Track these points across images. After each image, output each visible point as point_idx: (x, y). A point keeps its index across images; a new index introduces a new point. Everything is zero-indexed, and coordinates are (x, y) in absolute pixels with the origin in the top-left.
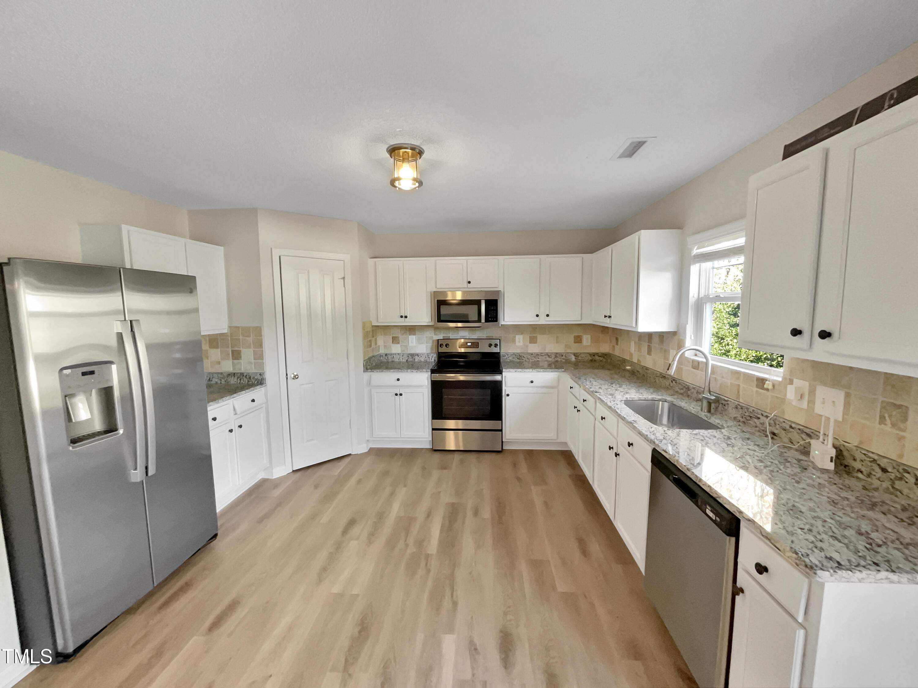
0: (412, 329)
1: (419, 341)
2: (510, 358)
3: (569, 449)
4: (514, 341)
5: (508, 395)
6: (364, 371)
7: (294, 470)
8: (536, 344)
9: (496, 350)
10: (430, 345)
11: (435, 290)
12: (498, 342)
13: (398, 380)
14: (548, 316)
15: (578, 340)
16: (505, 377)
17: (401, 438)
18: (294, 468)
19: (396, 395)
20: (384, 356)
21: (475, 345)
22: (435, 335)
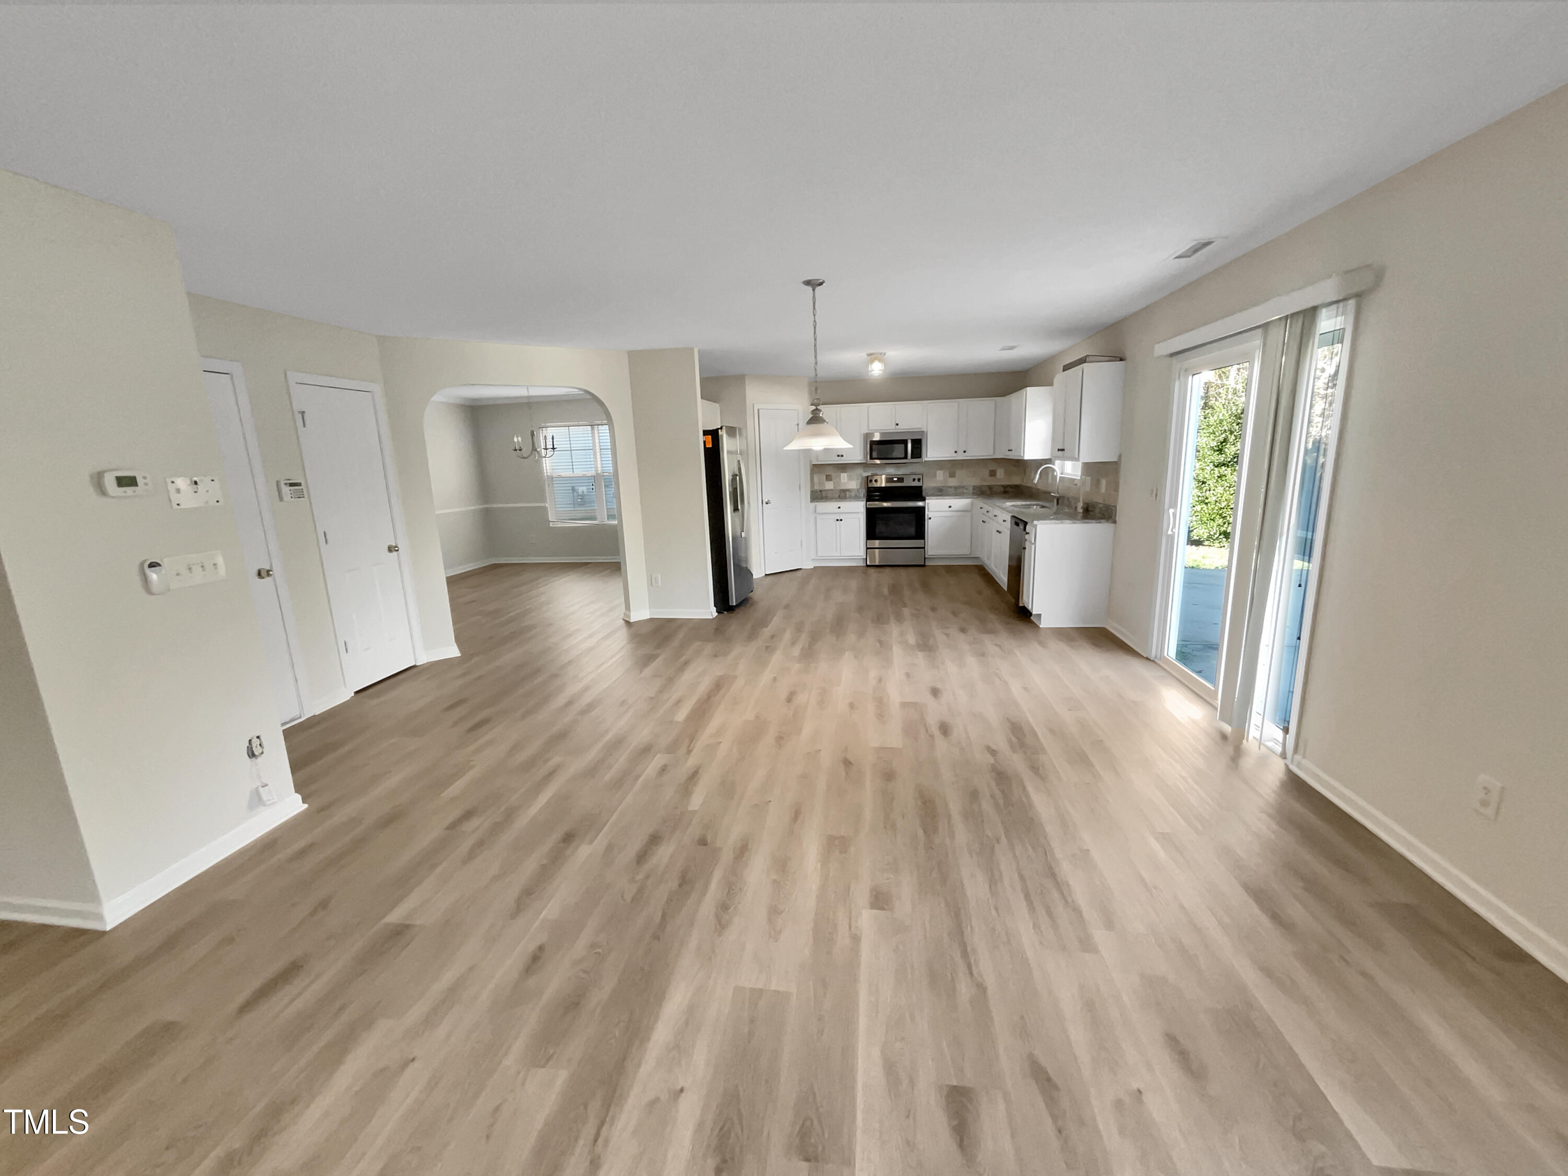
0: (844, 467)
1: (850, 478)
2: (931, 491)
3: (981, 564)
4: (935, 476)
5: (930, 518)
6: (811, 502)
7: (767, 573)
8: (954, 479)
9: (919, 484)
10: (859, 481)
11: (868, 432)
12: (920, 477)
13: (839, 508)
14: (965, 452)
15: (993, 473)
16: (928, 503)
17: (841, 556)
18: (766, 570)
19: (837, 520)
20: (819, 491)
21: (901, 480)
22: (864, 472)
